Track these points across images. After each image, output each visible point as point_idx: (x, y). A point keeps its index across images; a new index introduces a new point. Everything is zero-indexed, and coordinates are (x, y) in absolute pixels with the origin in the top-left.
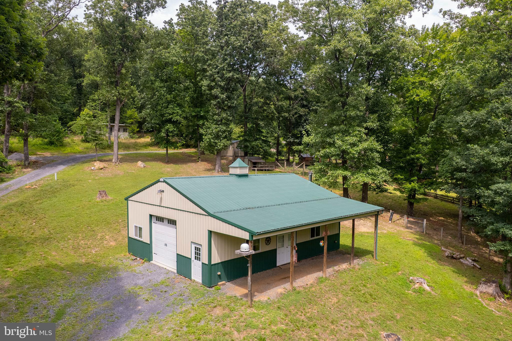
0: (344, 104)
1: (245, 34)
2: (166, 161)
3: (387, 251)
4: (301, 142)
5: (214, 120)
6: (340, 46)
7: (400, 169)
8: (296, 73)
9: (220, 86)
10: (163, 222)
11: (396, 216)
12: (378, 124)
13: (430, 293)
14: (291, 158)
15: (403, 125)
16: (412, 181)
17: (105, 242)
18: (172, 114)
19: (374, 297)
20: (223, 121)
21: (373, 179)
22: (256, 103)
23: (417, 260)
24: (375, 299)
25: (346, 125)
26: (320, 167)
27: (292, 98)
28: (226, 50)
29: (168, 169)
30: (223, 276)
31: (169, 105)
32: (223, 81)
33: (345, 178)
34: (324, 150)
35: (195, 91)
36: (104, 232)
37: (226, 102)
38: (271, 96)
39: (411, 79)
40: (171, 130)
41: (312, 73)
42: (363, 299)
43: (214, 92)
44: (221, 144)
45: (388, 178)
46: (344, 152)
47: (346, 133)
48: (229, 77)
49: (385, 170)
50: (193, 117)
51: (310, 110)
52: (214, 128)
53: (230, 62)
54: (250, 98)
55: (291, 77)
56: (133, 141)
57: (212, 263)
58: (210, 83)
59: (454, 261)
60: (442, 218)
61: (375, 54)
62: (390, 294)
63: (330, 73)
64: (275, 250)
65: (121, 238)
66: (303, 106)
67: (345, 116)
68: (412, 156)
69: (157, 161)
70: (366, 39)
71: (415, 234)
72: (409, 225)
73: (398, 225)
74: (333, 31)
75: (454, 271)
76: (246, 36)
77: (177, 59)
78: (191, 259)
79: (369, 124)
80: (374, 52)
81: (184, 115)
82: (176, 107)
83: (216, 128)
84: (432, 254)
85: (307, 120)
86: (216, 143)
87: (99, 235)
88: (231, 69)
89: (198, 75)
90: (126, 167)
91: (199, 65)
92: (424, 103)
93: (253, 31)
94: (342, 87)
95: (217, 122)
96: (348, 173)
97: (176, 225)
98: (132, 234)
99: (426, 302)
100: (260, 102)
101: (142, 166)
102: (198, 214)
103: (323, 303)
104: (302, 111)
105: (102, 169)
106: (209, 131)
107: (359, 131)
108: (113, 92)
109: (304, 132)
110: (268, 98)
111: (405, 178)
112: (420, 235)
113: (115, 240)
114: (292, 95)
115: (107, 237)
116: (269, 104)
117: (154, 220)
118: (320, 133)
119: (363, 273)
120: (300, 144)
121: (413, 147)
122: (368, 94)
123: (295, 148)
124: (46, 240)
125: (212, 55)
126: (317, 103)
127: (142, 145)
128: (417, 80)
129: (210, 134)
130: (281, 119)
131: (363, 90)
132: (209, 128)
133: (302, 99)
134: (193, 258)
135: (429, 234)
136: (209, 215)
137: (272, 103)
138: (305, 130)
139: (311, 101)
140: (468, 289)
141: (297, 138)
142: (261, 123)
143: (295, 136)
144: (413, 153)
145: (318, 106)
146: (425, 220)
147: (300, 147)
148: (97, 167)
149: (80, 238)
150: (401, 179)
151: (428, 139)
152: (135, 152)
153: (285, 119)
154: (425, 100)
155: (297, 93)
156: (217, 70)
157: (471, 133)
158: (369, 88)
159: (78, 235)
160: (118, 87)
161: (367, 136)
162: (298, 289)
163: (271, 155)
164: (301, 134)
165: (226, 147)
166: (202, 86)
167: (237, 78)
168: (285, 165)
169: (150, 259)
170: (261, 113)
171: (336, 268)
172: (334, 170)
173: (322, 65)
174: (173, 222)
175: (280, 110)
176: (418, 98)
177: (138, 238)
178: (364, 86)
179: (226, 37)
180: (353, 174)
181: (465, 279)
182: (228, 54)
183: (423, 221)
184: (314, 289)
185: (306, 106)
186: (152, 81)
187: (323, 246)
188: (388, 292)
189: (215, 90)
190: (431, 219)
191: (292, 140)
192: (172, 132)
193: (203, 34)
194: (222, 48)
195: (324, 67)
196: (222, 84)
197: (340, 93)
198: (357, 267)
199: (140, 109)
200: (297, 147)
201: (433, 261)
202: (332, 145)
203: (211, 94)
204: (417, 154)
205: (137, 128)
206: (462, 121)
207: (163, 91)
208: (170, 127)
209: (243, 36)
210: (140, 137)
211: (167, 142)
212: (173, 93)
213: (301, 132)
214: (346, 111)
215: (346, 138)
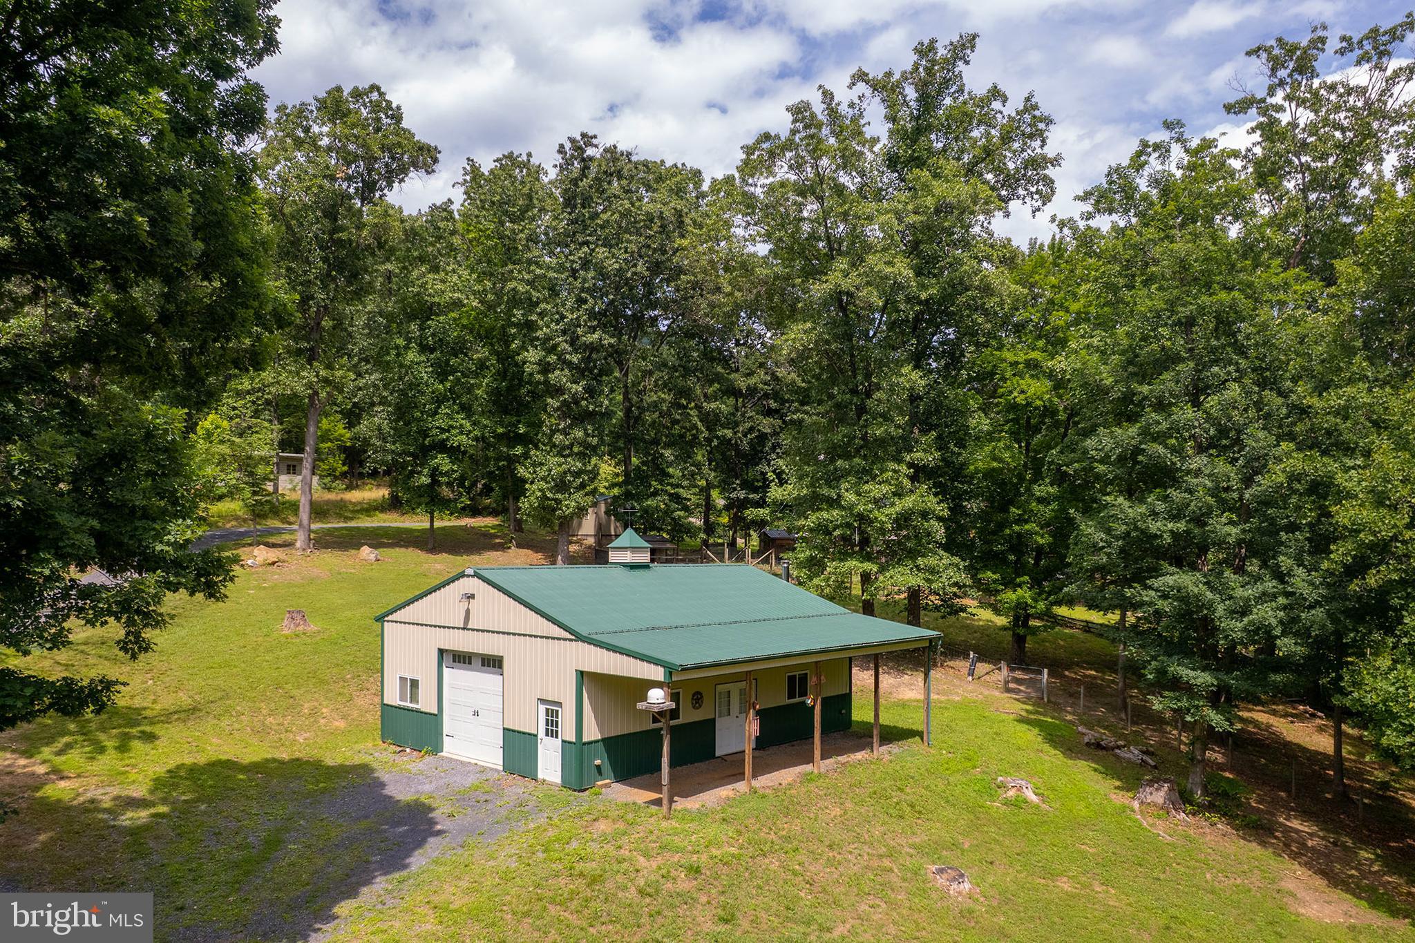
0: (862, 410)
1: (629, 242)
2: (430, 546)
3: (954, 731)
4: (763, 499)
5: (554, 446)
6: (846, 284)
7: (990, 559)
8: (750, 333)
9: (569, 364)
10: (470, 663)
11: (982, 668)
12: (937, 455)
13: (1037, 807)
14: (740, 542)
15: (995, 459)
16: (1020, 586)
17: (322, 721)
18: (448, 431)
19: (917, 808)
20: (576, 449)
21: (927, 580)
22: (655, 405)
23: (1019, 749)
24: (920, 813)
25: (865, 458)
26: (808, 553)
27: (740, 390)
28: (585, 280)
29: (438, 566)
30: (607, 768)
31: (439, 407)
32: (576, 351)
33: (866, 578)
34: (817, 514)
35: (502, 375)
36: (317, 700)
37: (584, 403)
38: (690, 389)
39: (1009, 356)
40: (445, 469)
41: (787, 340)
42: (894, 812)
43: (554, 377)
44: (569, 504)
45: (965, 578)
46: (861, 517)
47: (865, 475)
48: (592, 343)
49: (956, 560)
50: (499, 437)
51: (784, 422)
52: (555, 465)
53: (593, 308)
54: (640, 392)
55: (737, 341)
56: (332, 496)
57: (585, 739)
58: (545, 357)
59: (1101, 753)
60: (1093, 673)
61: (927, 300)
62: (954, 805)
63: (827, 342)
64: (712, 722)
65: (355, 713)
66: (769, 412)
67: (864, 438)
68: (1016, 528)
69: (407, 547)
70: (903, 269)
71: (1024, 703)
72: (1012, 685)
73: (987, 685)
74: (834, 249)
75: (1095, 770)
76: (633, 247)
77: (463, 297)
78: (536, 736)
79: (917, 456)
80: (924, 296)
81: (477, 433)
82: (458, 413)
83: (560, 465)
84: (1054, 738)
85: (779, 445)
86: (558, 502)
87: (306, 705)
88: (596, 323)
89: (514, 337)
90: (330, 559)
91: (518, 313)
92: (1037, 408)
93: (649, 237)
94: (854, 371)
95: (561, 451)
96: (872, 567)
97: (500, 666)
98: (393, 696)
99: (1027, 823)
100: (664, 400)
101: (372, 557)
102: (553, 638)
103: (812, 815)
104: (767, 424)
105: (273, 563)
106: (542, 472)
107: (895, 471)
108: (304, 374)
109: (771, 476)
110: (686, 393)
111: (1003, 579)
112: (1033, 705)
113: (344, 717)
114: (742, 383)
115: (324, 710)
116: (685, 407)
117: (447, 659)
118: (807, 476)
119: (898, 768)
120: (761, 504)
121: (1018, 508)
122: (912, 388)
123: (751, 513)
124: (190, 713)
125: (550, 289)
126: (803, 404)
127: (358, 508)
128: (1022, 358)
129: (544, 479)
130: (715, 442)
131: (901, 380)
132: (541, 464)
133: (766, 396)
134: (542, 734)
135: (1055, 704)
136: (579, 638)
137: (693, 404)
138: (774, 472)
139: (787, 401)
140: (1121, 799)
141: (755, 490)
142: (668, 453)
143: (748, 485)
144: (1020, 521)
145: (806, 413)
146: (1046, 671)
147: (762, 511)
148: (260, 560)
149: (264, 712)
150: (995, 581)
151: (1051, 490)
152: (342, 525)
153: (725, 442)
154: (1039, 403)
155: (754, 381)
156: (561, 326)
157: (1111, 472)
158: (915, 375)
159: (257, 705)
160: (315, 364)
161: (913, 482)
162: (761, 792)
163: (690, 531)
164: (765, 479)
165: (581, 511)
166: (524, 363)
167: (611, 345)
168: (727, 556)
169: (437, 748)
170: (667, 428)
171: (842, 759)
172: (841, 560)
173: (809, 325)
174: (493, 663)
175: (712, 421)
176: (1022, 396)
177: (408, 704)
178: (905, 370)
179: (585, 249)
180: (882, 569)
181: (1118, 783)
182: (588, 288)
183: (1040, 673)
184: (793, 792)
185: (777, 411)
186: (397, 347)
187: (813, 707)
188: (947, 802)
189: (557, 372)
190: (1067, 673)
191: (742, 494)
192: (447, 474)
193: (529, 239)
194: (574, 273)
195: (814, 329)
196: (575, 360)
197: (851, 386)
198: (887, 757)
199: (353, 416)
200: (755, 511)
201: (1053, 752)
202: (834, 503)
203: (546, 382)
204: (1027, 522)
205: (344, 464)
206: (1096, 449)
207: (425, 373)
208: (442, 462)
209: (626, 248)
210: (350, 488)
211: (432, 500)
212: (451, 378)
213: (764, 474)
214: (866, 426)
215: (866, 487)
